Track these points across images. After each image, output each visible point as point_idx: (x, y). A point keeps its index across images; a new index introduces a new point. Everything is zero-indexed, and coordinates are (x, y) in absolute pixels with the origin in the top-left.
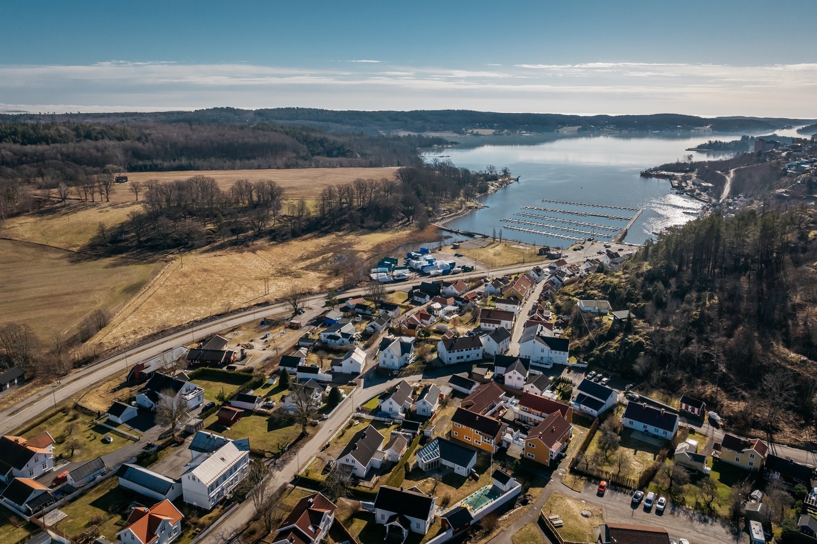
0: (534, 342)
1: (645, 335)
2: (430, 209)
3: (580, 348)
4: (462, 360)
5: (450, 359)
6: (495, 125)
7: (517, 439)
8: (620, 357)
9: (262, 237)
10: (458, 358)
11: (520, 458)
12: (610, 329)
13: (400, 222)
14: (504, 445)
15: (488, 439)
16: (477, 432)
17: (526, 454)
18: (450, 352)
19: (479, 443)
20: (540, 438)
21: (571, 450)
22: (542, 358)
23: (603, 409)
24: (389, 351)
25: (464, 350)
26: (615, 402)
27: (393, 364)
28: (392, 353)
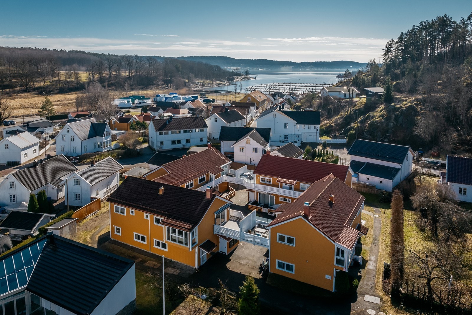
0: (275, 116)
1: (414, 101)
2: (187, 81)
3: (332, 126)
4: (180, 146)
5: (162, 143)
6: (242, 65)
7: (251, 230)
8: (392, 124)
9: (29, 92)
10: (173, 142)
11: (259, 276)
12: (366, 103)
13: (160, 87)
14: (223, 247)
15: (180, 233)
16: (158, 221)
17: (273, 262)
18: (161, 134)
19: (164, 246)
20: (306, 216)
21: (371, 250)
22: (286, 137)
23: (398, 178)
24: (68, 132)
25: (182, 131)
26: (410, 171)
27: (74, 149)
28: (72, 133)
